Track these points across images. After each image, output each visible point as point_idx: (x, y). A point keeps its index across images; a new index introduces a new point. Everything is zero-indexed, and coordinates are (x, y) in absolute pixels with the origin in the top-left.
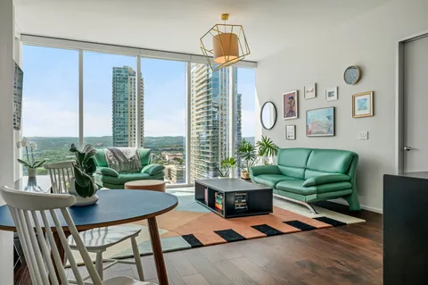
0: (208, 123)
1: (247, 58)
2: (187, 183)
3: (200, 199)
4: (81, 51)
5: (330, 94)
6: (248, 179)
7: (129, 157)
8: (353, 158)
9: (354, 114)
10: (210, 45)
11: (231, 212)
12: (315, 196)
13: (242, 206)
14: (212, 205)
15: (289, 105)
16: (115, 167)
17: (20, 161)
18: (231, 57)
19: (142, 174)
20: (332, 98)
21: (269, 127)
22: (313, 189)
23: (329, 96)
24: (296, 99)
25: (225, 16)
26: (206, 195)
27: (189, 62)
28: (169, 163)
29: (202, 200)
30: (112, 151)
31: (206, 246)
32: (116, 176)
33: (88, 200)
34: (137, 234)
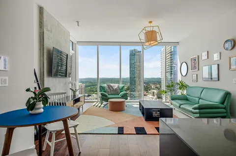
0: (171, 72)
1: (163, 41)
7: (114, 88)
8: (227, 94)
9: (230, 68)
10: (143, 37)
12: (198, 115)
13: (157, 115)
15: (193, 64)
16: (108, 93)
17: (71, 89)
18: (152, 42)
19: (119, 96)
21: (184, 74)
22: (197, 111)
24: (197, 60)
26: (141, 108)
28: (153, 89)
30: (108, 85)
31: (125, 134)
32: (106, 96)
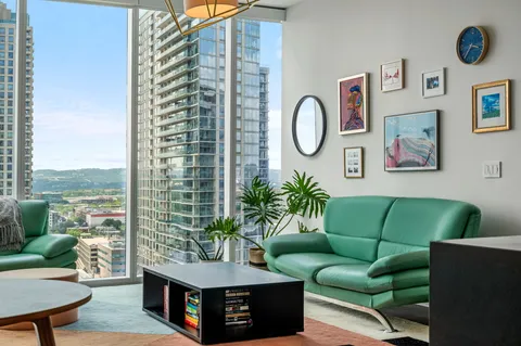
0: (189, 135)
2: (128, 276)
3: (152, 306)
5: (431, 83)
6: (263, 265)
8: (470, 216)
12: (389, 296)
13: (240, 319)
14: (178, 318)
15: (350, 105)
20: (433, 92)
22: (386, 280)
23: (429, 87)
24: (365, 90)
27: (136, 8)
28: (94, 232)
29: (158, 309)
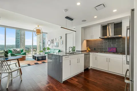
3: (33, 58)
4: (5, 28)
7: (18, 51)
8: (60, 51)
9: (60, 44)
11: (38, 60)
13: (41, 59)
14: (35, 59)
15: (52, 41)
16: (14, 53)
19: (21, 54)
21: (49, 45)
25: (38, 26)
26: (34, 58)
29: (34, 59)
30: (13, 49)
31: (31, 65)
32: (14, 55)
33: (7, 58)
34: (16, 63)
